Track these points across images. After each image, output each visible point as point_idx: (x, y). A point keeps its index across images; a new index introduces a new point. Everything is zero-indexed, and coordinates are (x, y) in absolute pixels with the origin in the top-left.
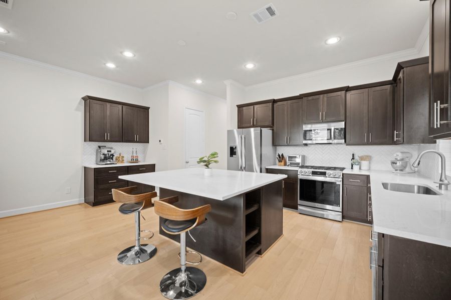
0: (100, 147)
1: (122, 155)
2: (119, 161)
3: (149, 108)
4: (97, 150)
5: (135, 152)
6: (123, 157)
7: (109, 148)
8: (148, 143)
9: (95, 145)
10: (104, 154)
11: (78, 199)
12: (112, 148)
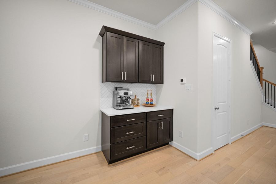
0: (116, 89)
1: (137, 98)
2: (134, 104)
3: (164, 43)
4: (114, 92)
5: (149, 94)
6: (138, 100)
7: (125, 89)
8: (163, 84)
9: (112, 86)
10: (120, 97)
11: (95, 147)
12: (128, 90)
